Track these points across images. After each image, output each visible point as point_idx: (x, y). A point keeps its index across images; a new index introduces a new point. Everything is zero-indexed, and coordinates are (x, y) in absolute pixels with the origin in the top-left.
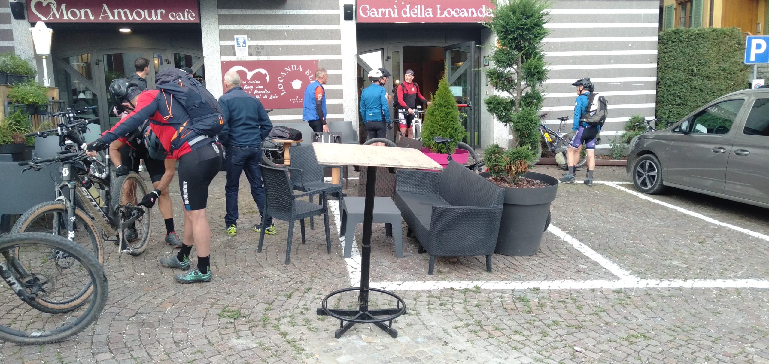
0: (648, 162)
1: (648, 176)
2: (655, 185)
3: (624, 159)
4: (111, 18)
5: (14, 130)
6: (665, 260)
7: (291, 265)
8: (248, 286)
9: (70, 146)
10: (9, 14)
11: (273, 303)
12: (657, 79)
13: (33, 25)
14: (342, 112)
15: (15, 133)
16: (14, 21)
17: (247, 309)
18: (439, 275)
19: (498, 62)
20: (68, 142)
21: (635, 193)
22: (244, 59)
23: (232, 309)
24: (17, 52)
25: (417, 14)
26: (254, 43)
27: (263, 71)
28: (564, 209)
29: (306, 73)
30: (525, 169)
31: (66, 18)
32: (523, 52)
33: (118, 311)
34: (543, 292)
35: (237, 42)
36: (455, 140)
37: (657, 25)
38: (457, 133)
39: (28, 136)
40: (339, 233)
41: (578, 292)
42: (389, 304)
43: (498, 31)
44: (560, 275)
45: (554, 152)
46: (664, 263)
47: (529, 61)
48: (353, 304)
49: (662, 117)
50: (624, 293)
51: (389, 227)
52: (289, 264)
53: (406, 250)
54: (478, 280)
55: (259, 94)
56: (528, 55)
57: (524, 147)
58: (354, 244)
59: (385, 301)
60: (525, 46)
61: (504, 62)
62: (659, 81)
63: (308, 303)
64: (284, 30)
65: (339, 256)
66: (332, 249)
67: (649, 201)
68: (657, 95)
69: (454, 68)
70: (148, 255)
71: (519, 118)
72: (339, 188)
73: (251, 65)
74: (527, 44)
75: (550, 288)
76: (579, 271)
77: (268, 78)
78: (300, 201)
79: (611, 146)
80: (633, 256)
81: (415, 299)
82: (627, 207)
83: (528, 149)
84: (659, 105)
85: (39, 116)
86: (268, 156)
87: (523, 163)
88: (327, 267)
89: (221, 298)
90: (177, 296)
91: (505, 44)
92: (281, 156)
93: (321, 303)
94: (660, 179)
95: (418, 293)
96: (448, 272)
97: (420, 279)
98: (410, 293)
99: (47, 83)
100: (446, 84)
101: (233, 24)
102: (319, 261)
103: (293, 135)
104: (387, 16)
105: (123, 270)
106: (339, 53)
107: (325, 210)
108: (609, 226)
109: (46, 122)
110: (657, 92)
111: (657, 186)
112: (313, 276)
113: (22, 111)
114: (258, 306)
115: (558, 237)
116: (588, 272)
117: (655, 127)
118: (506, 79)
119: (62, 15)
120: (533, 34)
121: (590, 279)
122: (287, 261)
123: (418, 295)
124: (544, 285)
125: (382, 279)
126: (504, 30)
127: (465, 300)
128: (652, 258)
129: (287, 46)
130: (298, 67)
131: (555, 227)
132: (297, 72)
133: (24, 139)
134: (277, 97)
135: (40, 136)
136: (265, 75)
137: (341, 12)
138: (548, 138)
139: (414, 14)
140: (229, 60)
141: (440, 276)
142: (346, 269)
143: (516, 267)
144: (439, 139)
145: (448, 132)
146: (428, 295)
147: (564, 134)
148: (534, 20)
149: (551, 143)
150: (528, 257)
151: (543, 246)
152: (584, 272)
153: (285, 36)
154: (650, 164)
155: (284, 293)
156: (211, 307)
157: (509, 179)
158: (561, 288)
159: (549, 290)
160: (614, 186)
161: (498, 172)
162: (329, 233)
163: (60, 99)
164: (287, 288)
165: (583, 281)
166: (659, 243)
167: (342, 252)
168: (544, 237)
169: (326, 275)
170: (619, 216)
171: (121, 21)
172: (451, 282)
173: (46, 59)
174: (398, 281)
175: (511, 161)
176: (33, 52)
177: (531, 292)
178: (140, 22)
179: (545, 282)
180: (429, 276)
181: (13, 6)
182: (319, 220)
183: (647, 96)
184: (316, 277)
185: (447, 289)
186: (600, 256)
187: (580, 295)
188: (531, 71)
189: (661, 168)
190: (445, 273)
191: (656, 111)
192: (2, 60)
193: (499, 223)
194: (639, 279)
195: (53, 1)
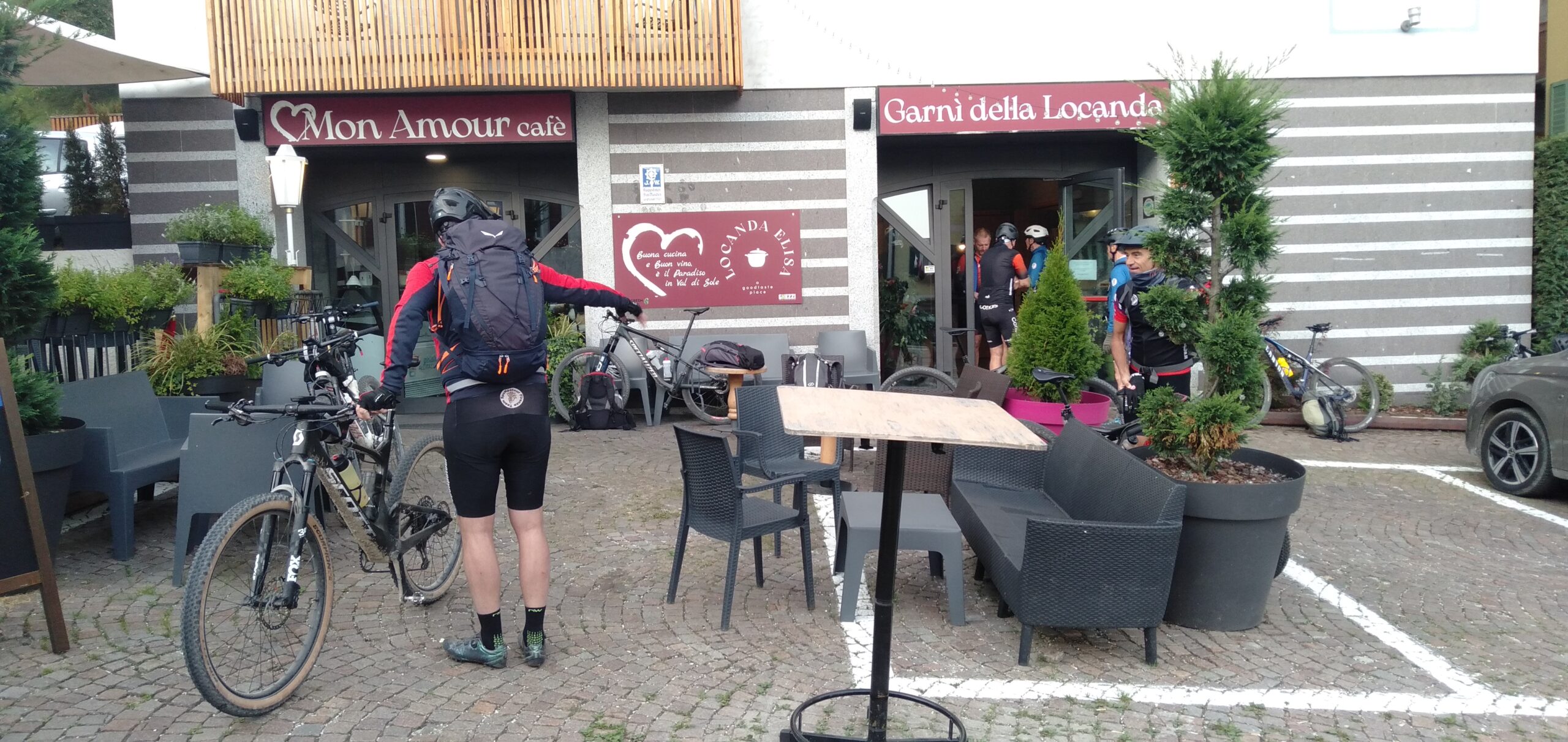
0: (1516, 425)
1: (1517, 456)
2: (1534, 477)
3: (1460, 416)
4: (412, 135)
5: (227, 349)
6: (1560, 652)
7: (732, 632)
8: (645, 674)
9: (323, 383)
10: (232, 131)
11: (693, 714)
12: (1534, 243)
13: (273, 151)
14: (846, 313)
15: (228, 356)
16: (240, 144)
17: (639, 724)
18: (1044, 666)
19: (1170, 217)
20: (321, 374)
21: (1486, 493)
22: (656, 210)
23: (610, 721)
24: (243, 202)
25: (1003, 114)
26: (676, 178)
27: (692, 233)
28: (1323, 526)
29: (776, 236)
30: (1231, 442)
31: (331, 137)
32: (1223, 196)
33: (391, 716)
34: (1273, 713)
35: (645, 177)
36: (1080, 373)
37: (1530, 127)
38: (1084, 359)
39: (250, 363)
40: (832, 567)
41: (1355, 717)
42: (932, 727)
43: (1168, 153)
44: (1312, 678)
45: (1299, 400)
46: (1556, 658)
47: (1237, 215)
48: (856, 726)
49: (1548, 326)
50: (1461, 726)
51: (936, 561)
52: (727, 629)
53: (971, 610)
54: (1126, 682)
55: (683, 278)
56: (1234, 204)
57: (1227, 396)
58: (863, 590)
59: (923, 720)
60: (1227, 183)
61: (1183, 217)
62: (1537, 246)
63: (764, 715)
64: (735, 153)
65: (831, 616)
66: (817, 601)
67: (1520, 514)
68: (1535, 278)
69: (1080, 221)
70: (456, 601)
71: (1217, 335)
72: (835, 472)
73: (669, 222)
74: (1231, 180)
75: (1289, 707)
76: (1354, 671)
77: (701, 246)
78: (754, 498)
79: (1429, 386)
80: (1481, 638)
81: (988, 720)
82: (1467, 524)
83: (1238, 399)
84: (1540, 298)
85: (274, 321)
86: (698, 401)
87: (1225, 430)
88: (803, 638)
89: (590, 698)
90: (504, 689)
91: (1183, 181)
92: (722, 400)
93: (789, 719)
94: (1545, 463)
95: (996, 705)
96: (1062, 662)
97: (1000, 674)
98: (978, 704)
99: (292, 260)
100: (1061, 259)
101: (636, 141)
102: (789, 626)
103: (746, 360)
104: (940, 119)
105: (407, 631)
106: (843, 195)
107: (802, 519)
108: (1426, 568)
109: (284, 334)
110: (1535, 271)
111: (1539, 478)
112: (775, 659)
113: (245, 312)
114: (661, 718)
115: (1308, 590)
116: (1379, 673)
117: (1532, 347)
118: (1187, 251)
119: (324, 132)
120: (1245, 159)
121: (1380, 689)
122: (725, 624)
123: (994, 709)
124: (1274, 699)
125: (916, 669)
126: (1181, 152)
127: (1097, 727)
128: (1528, 646)
129: (740, 184)
130: (760, 224)
131: (1300, 567)
132: (759, 233)
133: (243, 367)
134: (717, 283)
135: (271, 362)
136: (697, 240)
137: (847, 115)
138: (1284, 369)
139: (997, 115)
140: (628, 211)
141: (1043, 670)
142: (843, 646)
143: (1211, 656)
144: (1044, 374)
145: (1064, 357)
146: (1016, 711)
147: (1322, 360)
148: (1246, 130)
149: (1293, 380)
150: (1238, 634)
151: (1272, 609)
152: (1367, 673)
153: (735, 163)
154: (1521, 430)
155: (716, 692)
156: (570, 716)
157: (1195, 462)
158: (1314, 707)
159: (1286, 710)
160: (1438, 476)
161: (1172, 448)
162: (811, 564)
163: (313, 287)
164: (722, 681)
165: (1364, 693)
166: (1545, 611)
167: (836, 608)
168: (1276, 589)
169: (802, 657)
170: (1449, 546)
171: (429, 141)
172: (1068, 685)
173: (292, 213)
174: (952, 676)
175: (1199, 427)
176: (270, 201)
177: (1245, 713)
178: (463, 142)
179: (1275, 692)
180: (1021, 667)
181: (239, 117)
182: (791, 537)
183: (1512, 278)
184: (781, 661)
185: (1058, 700)
186: (1403, 636)
187: (1358, 726)
188: (1242, 236)
189: (1548, 440)
190: (1054, 662)
191: (1534, 311)
192: (214, 218)
193: (1173, 559)
194: (1498, 694)
195: (310, 107)
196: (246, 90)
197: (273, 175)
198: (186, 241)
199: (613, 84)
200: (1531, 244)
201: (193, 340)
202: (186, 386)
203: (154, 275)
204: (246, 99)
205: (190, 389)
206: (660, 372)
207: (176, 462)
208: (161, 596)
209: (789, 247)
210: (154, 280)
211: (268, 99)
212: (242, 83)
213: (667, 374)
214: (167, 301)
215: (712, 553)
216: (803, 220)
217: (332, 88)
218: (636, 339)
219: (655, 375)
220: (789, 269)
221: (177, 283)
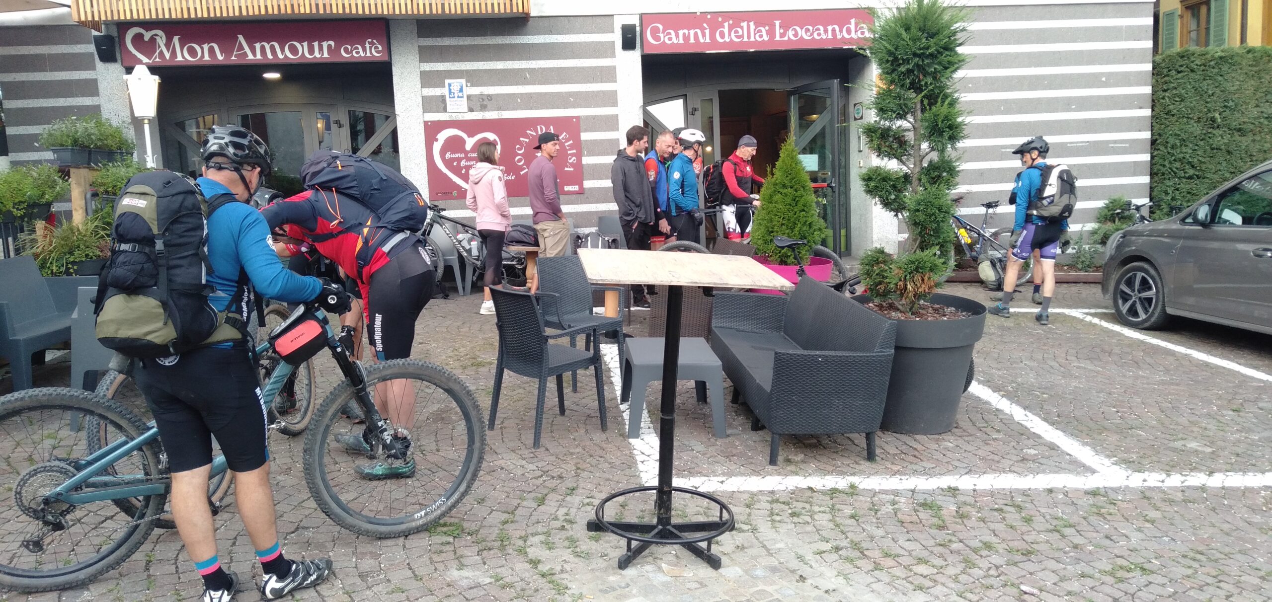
0: (1140, 275)
1: (1140, 298)
2: (1153, 313)
3: (1097, 271)
4: (251, 56)
5: (102, 237)
6: (1174, 440)
7: (542, 449)
10: (92, 54)
11: (516, 512)
12: (1152, 135)
13: (129, 70)
15: (103, 243)
16: (99, 65)
17: (473, 522)
18: (788, 465)
19: (882, 111)
21: (1117, 328)
22: (460, 117)
23: (449, 521)
24: (105, 114)
25: (742, 36)
26: (476, 91)
27: (491, 136)
28: (996, 356)
29: (561, 138)
30: (930, 288)
31: (180, 58)
32: (923, 94)
34: (965, 493)
35: (450, 90)
36: (809, 242)
37: (1150, 44)
38: (812, 230)
40: (619, 398)
41: (1025, 493)
42: (705, 513)
43: (880, 60)
44: (992, 465)
45: (976, 261)
46: (1171, 444)
47: (934, 108)
48: (646, 514)
49: (1162, 200)
50: (1103, 496)
51: (701, 388)
52: (538, 447)
53: (730, 426)
54: (853, 474)
56: (932, 99)
57: (926, 252)
58: (645, 415)
59: (698, 508)
60: (926, 83)
61: (892, 111)
62: (1155, 138)
63: (573, 511)
64: (525, 69)
65: (621, 435)
66: (609, 424)
67: (1142, 342)
68: (1152, 163)
69: (804, 124)
71: (919, 204)
72: (619, 323)
73: (471, 127)
74: (929, 80)
75: (977, 488)
76: (1024, 460)
77: (499, 148)
78: (555, 345)
80: (1117, 433)
81: (748, 506)
82: (1104, 351)
83: (935, 254)
84: (1156, 178)
87: (926, 278)
88: (600, 452)
90: (362, 500)
91: (892, 82)
92: (521, 273)
93: (593, 512)
94: (1160, 303)
95: (754, 496)
96: (803, 462)
97: (756, 473)
98: (739, 495)
99: (151, 162)
100: (792, 151)
101: (442, 60)
102: (588, 443)
104: (692, 41)
106: (614, 103)
107: (596, 360)
108: (1074, 383)
110: (1152, 157)
111: (1156, 315)
112: (578, 468)
114: (491, 516)
115: (987, 403)
116: (1042, 461)
117: (1150, 217)
118: (895, 139)
119: (174, 54)
120: (940, 63)
121: (1044, 472)
122: (537, 443)
123: (752, 498)
124: (965, 483)
125: (692, 472)
126: (890, 59)
127: (833, 508)
128: (1151, 437)
129: (530, 96)
130: (547, 128)
131: (981, 386)
134: (513, 178)
136: (495, 142)
137: (617, 38)
138: (965, 237)
139: (738, 37)
140: (436, 119)
141: (788, 468)
142: (632, 456)
143: (917, 453)
144: (782, 240)
145: (797, 229)
146: (770, 499)
147: (993, 230)
148: (941, 40)
149: (971, 246)
150: (937, 436)
151: (961, 417)
152: (1033, 461)
153: (525, 78)
154: (1143, 278)
155: (533, 495)
157: (902, 305)
158: (995, 487)
159: (974, 490)
160: (1081, 316)
161: (885, 294)
162: (603, 397)
164: (538, 487)
165: (1032, 476)
166: (1162, 412)
167: (624, 429)
168: (963, 403)
169: (600, 466)
170: (1090, 367)
171: (265, 62)
172: (808, 478)
173: (149, 123)
174: (719, 475)
175: (906, 276)
176: (129, 114)
177: (944, 493)
178: (295, 62)
179: (967, 477)
180: (771, 467)
181: (98, 41)
182: (586, 376)
183: (1135, 163)
184: (583, 470)
185: (801, 490)
186: (1059, 433)
187: (1028, 499)
188: (937, 125)
189: (1163, 286)
190: (797, 462)
191: (1152, 189)
192: (82, 127)
193: (888, 378)
194: (1130, 472)
195: (159, 32)
196: (103, 18)
197: (131, 91)
198: (57, 146)
199: (422, 12)
200: (1149, 137)
201: (72, 230)
202: (68, 269)
203: (35, 175)
204: (103, 26)
205: (71, 271)
206: (469, 251)
207: (68, 330)
208: (61, 440)
209: (572, 147)
210: (35, 179)
211: (123, 26)
212: (99, 12)
213: (475, 252)
214: (47, 197)
215: (521, 391)
216: (583, 125)
217: (179, 16)
218: (448, 224)
219: (465, 254)
220: (572, 165)
221: (55, 181)
